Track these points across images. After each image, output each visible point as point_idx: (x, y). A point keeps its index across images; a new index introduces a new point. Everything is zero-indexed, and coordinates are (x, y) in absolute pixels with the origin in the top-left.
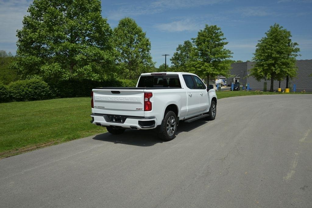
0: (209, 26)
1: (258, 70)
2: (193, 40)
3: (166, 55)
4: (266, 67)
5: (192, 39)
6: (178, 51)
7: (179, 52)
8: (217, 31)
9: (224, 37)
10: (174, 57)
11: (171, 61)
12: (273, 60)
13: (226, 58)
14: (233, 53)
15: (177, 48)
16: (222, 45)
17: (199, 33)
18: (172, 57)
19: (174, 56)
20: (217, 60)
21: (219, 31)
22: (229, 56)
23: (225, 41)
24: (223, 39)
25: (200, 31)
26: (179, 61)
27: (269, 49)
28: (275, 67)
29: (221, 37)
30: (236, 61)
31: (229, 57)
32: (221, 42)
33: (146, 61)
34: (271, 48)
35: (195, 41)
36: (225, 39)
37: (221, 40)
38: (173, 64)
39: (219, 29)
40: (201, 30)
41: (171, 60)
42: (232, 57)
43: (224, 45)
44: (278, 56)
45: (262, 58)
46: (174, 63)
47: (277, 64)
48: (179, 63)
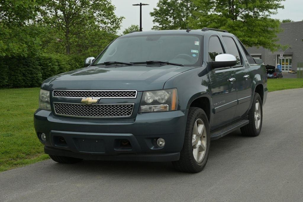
13: (270, 10)
18: (155, 9)
19: (158, 6)
20: (251, 14)
22: (276, 6)
26: (168, 17)
30: (281, 21)
31: (276, 8)
33: (100, 15)
41: (152, 14)
42: (283, 7)
46: (158, 21)
48: (170, 22)
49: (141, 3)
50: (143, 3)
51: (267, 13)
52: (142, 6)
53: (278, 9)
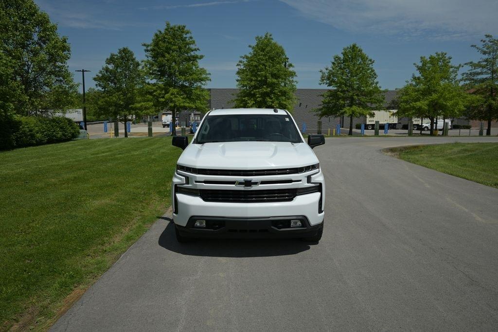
0: (172, 25)
1: (249, 102)
2: (145, 48)
3: (83, 71)
4: (259, 97)
5: (144, 45)
6: (109, 64)
7: (111, 67)
8: (185, 36)
9: (196, 47)
10: (100, 75)
11: (96, 83)
12: (267, 87)
14: (210, 74)
15: (107, 59)
16: (195, 58)
17: (156, 35)
21: (188, 35)
22: (205, 79)
23: (198, 53)
24: (195, 50)
25: (158, 33)
27: (261, 70)
28: (271, 98)
29: (192, 46)
31: (205, 81)
32: (192, 53)
34: (264, 69)
35: (149, 48)
36: (198, 49)
37: (192, 51)
38: (100, 88)
39: (187, 33)
40: (160, 32)
43: (198, 60)
44: (275, 81)
45: (253, 83)
46: (100, 85)
47: (274, 93)
49: (83, 70)
50: (85, 70)
51: (199, 84)
52: (85, 72)
53: (207, 81)
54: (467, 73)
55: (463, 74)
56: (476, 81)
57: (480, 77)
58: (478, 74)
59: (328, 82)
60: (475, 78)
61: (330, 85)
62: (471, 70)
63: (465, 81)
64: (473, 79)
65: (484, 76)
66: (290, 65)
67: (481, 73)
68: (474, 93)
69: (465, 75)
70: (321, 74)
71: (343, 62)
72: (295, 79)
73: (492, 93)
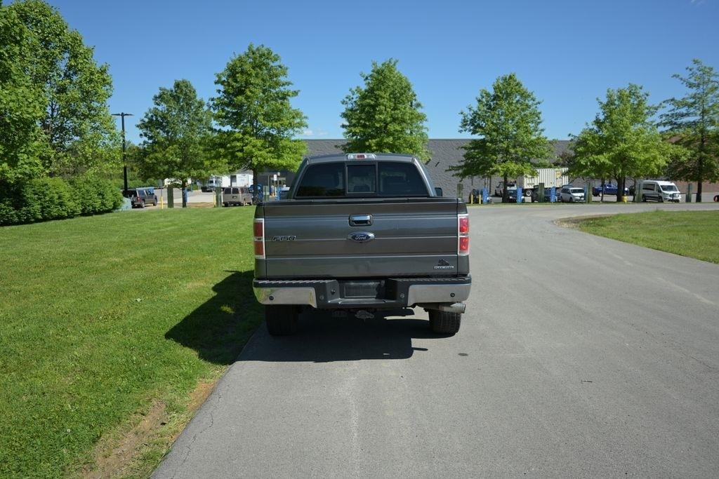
8: (271, 64)
9: (288, 80)
14: (307, 118)
16: (286, 95)
17: (229, 64)
18: (142, 120)
19: (146, 117)
21: (277, 63)
22: (300, 125)
23: (289, 89)
24: (287, 84)
29: (282, 79)
32: (282, 89)
36: (291, 83)
37: (282, 85)
39: (276, 60)
43: (290, 98)
54: (668, 115)
55: (661, 116)
56: (680, 126)
57: (685, 120)
58: (683, 115)
59: (472, 128)
60: (679, 121)
61: (474, 132)
62: (673, 110)
63: (664, 126)
64: (675, 123)
65: (691, 119)
66: (418, 105)
67: (687, 115)
68: (677, 143)
69: (664, 118)
70: (461, 117)
71: (494, 100)
72: (425, 124)
73: (703, 141)
